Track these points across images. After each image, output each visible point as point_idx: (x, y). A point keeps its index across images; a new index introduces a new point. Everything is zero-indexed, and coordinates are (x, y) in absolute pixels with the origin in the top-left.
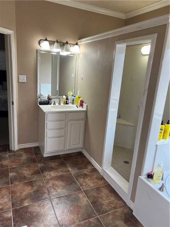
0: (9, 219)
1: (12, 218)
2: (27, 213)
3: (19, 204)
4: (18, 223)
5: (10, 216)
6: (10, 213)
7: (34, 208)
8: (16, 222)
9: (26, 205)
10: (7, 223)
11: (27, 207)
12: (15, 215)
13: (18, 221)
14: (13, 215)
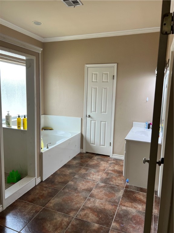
0: (115, 221)
1: (113, 221)
2: (101, 218)
3: (102, 229)
4: (111, 215)
5: (114, 223)
6: (113, 226)
7: (93, 218)
8: (111, 216)
9: (97, 224)
10: (118, 219)
11: (98, 222)
12: (110, 221)
13: (110, 216)
14: (112, 223)
